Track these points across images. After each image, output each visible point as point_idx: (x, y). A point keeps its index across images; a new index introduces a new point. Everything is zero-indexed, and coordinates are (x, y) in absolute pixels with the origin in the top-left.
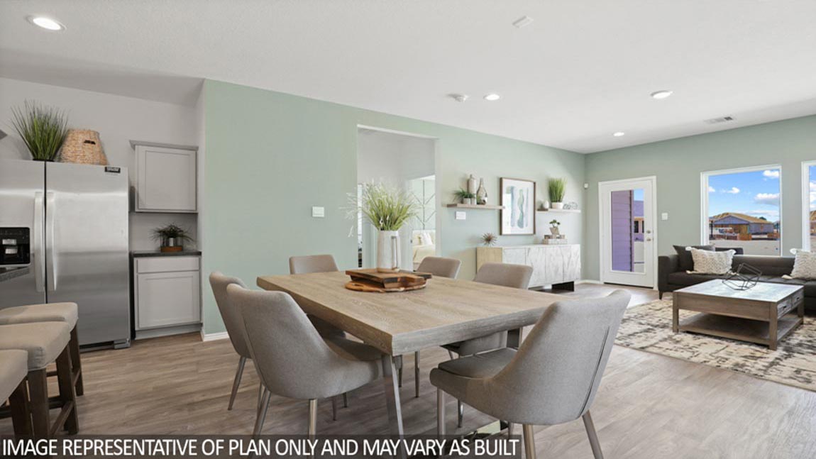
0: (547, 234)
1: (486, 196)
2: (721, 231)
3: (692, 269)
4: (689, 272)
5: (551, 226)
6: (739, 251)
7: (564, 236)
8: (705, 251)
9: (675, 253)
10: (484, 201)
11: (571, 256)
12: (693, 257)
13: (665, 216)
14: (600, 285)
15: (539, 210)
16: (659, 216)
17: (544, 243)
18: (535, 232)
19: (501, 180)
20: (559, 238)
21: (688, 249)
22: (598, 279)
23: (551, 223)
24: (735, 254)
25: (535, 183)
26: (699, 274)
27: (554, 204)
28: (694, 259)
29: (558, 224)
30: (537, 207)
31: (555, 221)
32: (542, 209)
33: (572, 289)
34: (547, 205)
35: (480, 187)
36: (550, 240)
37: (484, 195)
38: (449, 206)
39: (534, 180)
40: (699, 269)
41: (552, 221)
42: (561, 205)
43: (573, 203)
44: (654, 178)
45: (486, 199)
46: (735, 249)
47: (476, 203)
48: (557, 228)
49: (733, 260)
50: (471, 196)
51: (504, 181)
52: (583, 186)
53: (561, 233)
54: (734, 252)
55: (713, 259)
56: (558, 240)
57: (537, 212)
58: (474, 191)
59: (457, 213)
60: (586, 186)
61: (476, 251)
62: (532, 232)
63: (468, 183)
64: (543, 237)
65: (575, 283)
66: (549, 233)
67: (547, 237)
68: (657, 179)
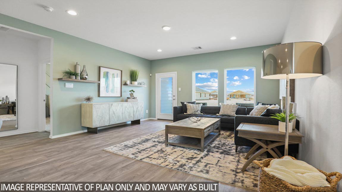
0: (128, 97)
1: (87, 75)
2: (213, 97)
3: (186, 112)
4: (185, 114)
5: (130, 93)
6: (204, 104)
7: (136, 98)
8: (191, 104)
9: (181, 105)
10: (86, 78)
11: (138, 107)
12: (187, 107)
13: (180, 89)
14: (155, 120)
15: (124, 85)
16: (178, 89)
17: (126, 101)
18: (121, 96)
19: (99, 68)
20: (134, 99)
21: (185, 103)
22: (155, 118)
23: (130, 91)
24: (203, 105)
25: (122, 71)
26: (188, 114)
27: (132, 82)
28: (187, 108)
29: (134, 92)
30: (123, 83)
31: (132, 91)
32: (126, 84)
33: (139, 123)
34: (128, 82)
35: (83, 70)
36: (129, 100)
37: (86, 74)
38: (60, 79)
39: (121, 70)
40: (189, 112)
41: (131, 90)
42: (136, 83)
43: (143, 82)
44: (176, 72)
45: (87, 77)
46: (202, 103)
47: (79, 79)
48: (132, 94)
49: (201, 108)
50: (75, 74)
51: (101, 68)
52: (150, 75)
53: (135, 96)
54: (202, 104)
55: (194, 108)
56: (133, 100)
57: (123, 86)
58: (79, 71)
59: (66, 84)
60: (151, 75)
61: (80, 106)
62: (120, 96)
63: (75, 67)
64: (127, 98)
65: (141, 120)
66: (129, 96)
67: (128, 98)
68: (177, 73)
